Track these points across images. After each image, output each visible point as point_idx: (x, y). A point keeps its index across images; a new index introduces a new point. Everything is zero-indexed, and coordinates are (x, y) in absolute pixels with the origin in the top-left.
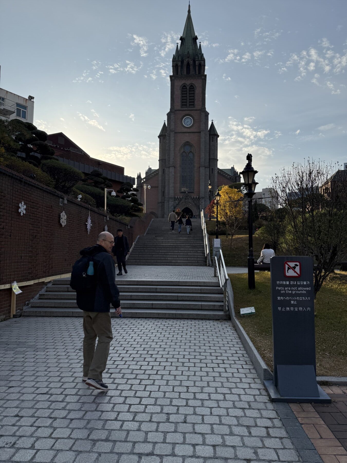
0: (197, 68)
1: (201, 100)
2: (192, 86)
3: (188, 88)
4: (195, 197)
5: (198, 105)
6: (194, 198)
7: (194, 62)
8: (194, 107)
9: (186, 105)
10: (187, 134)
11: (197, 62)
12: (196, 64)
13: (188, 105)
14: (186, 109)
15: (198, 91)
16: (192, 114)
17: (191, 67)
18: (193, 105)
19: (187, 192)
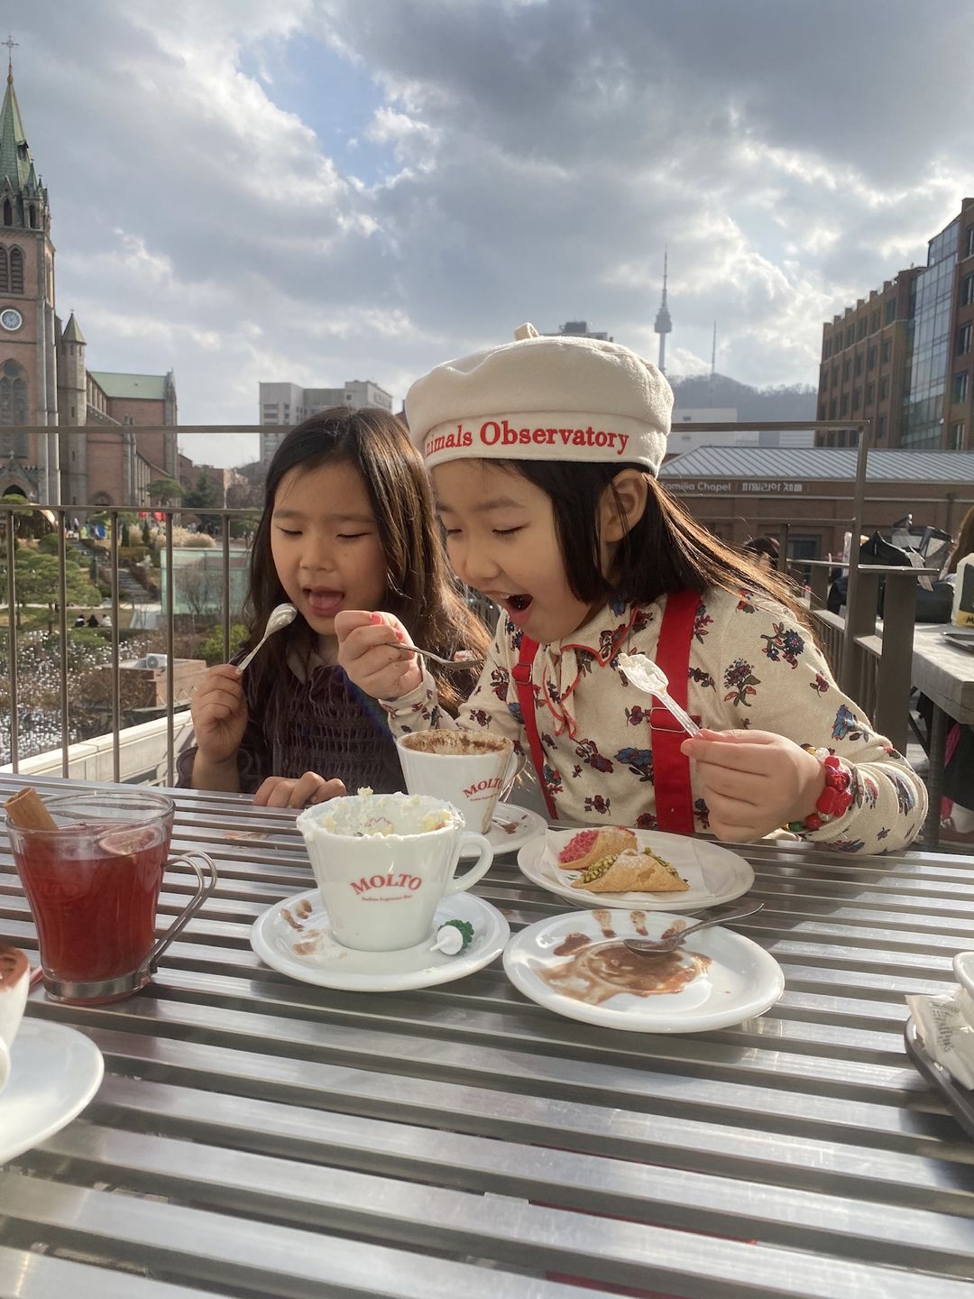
0: (27, 215)
1: (35, 279)
2: (16, 249)
3: (9, 253)
4: (29, 467)
5: (30, 287)
6: (26, 468)
7: (20, 199)
8: (23, 293)
9: (6, 287)
10: (12, 345)
11: (25, 202)
12: (25, 206)
13: (10, 288)
14: (7, 295)
15: (29, 261)
16: (18, 307)
17: (14, 211)
18: (22, 288)
19: (12, 458)
